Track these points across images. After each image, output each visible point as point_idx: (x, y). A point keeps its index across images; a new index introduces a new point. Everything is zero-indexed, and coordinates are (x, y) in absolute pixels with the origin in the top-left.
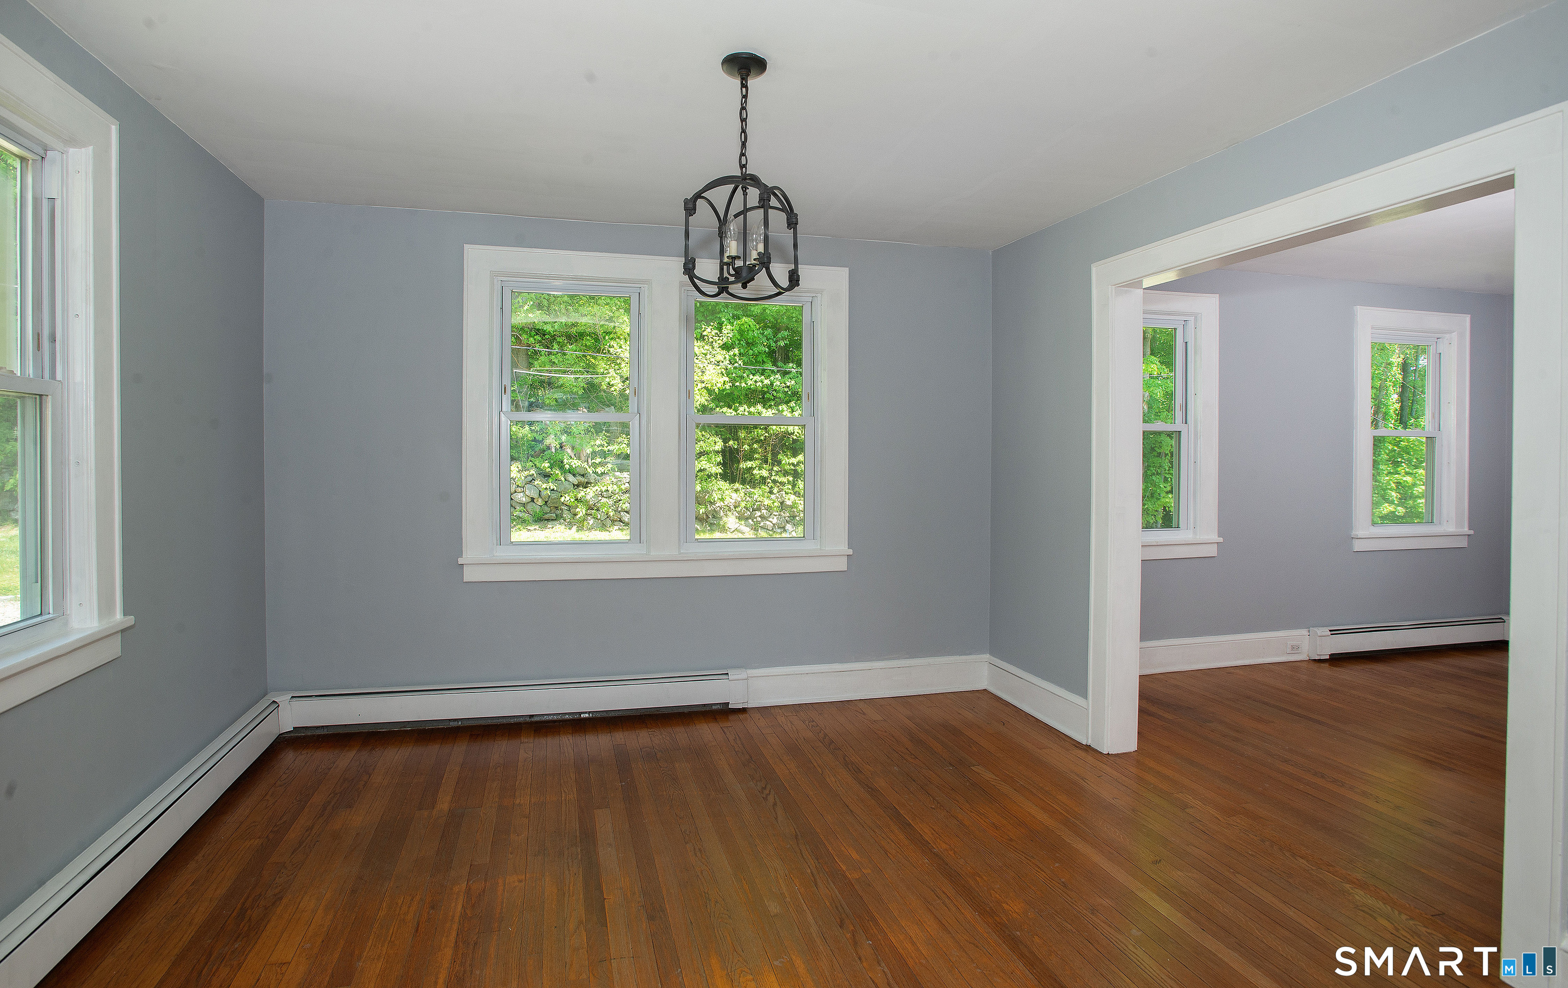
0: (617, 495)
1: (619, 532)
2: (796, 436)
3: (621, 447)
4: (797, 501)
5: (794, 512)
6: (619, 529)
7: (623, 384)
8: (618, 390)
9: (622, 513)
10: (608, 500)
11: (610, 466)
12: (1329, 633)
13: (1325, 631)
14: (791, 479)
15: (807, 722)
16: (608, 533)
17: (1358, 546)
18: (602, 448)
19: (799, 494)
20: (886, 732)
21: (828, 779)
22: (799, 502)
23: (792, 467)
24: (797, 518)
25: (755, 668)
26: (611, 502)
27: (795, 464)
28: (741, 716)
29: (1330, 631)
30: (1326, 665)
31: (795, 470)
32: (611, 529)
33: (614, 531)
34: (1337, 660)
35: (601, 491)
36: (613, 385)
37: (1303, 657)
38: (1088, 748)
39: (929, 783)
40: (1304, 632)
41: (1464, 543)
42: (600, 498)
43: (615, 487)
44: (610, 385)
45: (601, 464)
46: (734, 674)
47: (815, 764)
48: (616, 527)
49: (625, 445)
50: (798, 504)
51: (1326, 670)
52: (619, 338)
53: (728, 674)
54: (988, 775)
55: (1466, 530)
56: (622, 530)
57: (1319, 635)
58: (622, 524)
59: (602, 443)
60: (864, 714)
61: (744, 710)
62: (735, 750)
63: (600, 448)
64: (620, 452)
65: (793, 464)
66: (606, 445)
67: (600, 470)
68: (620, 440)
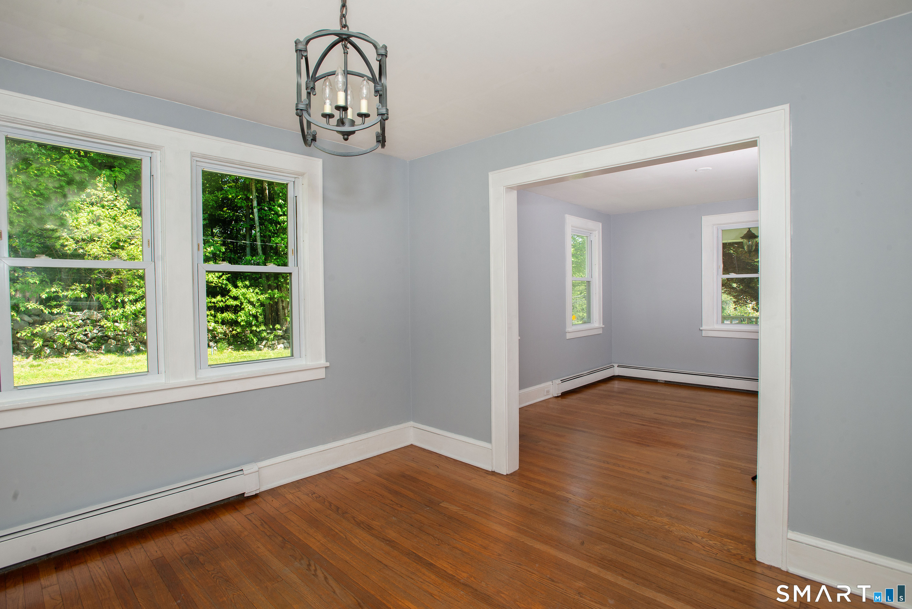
0: (72, 329)
1: (75, 357)
2: (215, 284)
3: (75, 292)
4: (216, 327)
5: (214, 334)
6: (75, 355)
7: (76, 245)
8: (71, 249)
9: (77, 343)
10: (63, 334)
11: (65, 307)
12: (561, 382)
13: (558, 381)
14: (213, 312)
15: (310, 495)
16: (65, 359)
17: (568, 336)
18: (57, 294)
19: (218, 322)
20: (370, 490)
21: (353, 542)
22: (218, 327)
23: (213, 304)
24: (217, 338)
25: (262, 460)
26: (66, 335)
27: (216, 302)
28: (255, 500)
29: (561, 380)
30: (560, 399)
31: (215, 306)
32: (67, 355)
33: (70, 357)
34: (565, 395)
35: (57, 327)
36: (66, 246)
37: (550, 396)
38: (493, 473)
39: (422, 524)
40: (550, 383)
41: (600, 332)
42: (56, 332)
43: (70, 323)
44: (63, 246)
45: (56, 306)
46: (248, 468)
47: (336, 531)
48: (72, 354)
49: (79, 291)
50: (216, 328)
51: (560, 401)
52: (71, 210)
53: (242, 470)
54: (454, 508)
55: (602, 325)
56: (77, 355)
57: (557, 383)
58: (77, 351)
59: (57, 290)
60: (347, 479)
61: (256, 496)
62: (267, 535)
63: (55, 294)
64: (74, 296)
65: (214, 303)
66: (61, 291)
67: (55, 311)
68: (73, 287)
